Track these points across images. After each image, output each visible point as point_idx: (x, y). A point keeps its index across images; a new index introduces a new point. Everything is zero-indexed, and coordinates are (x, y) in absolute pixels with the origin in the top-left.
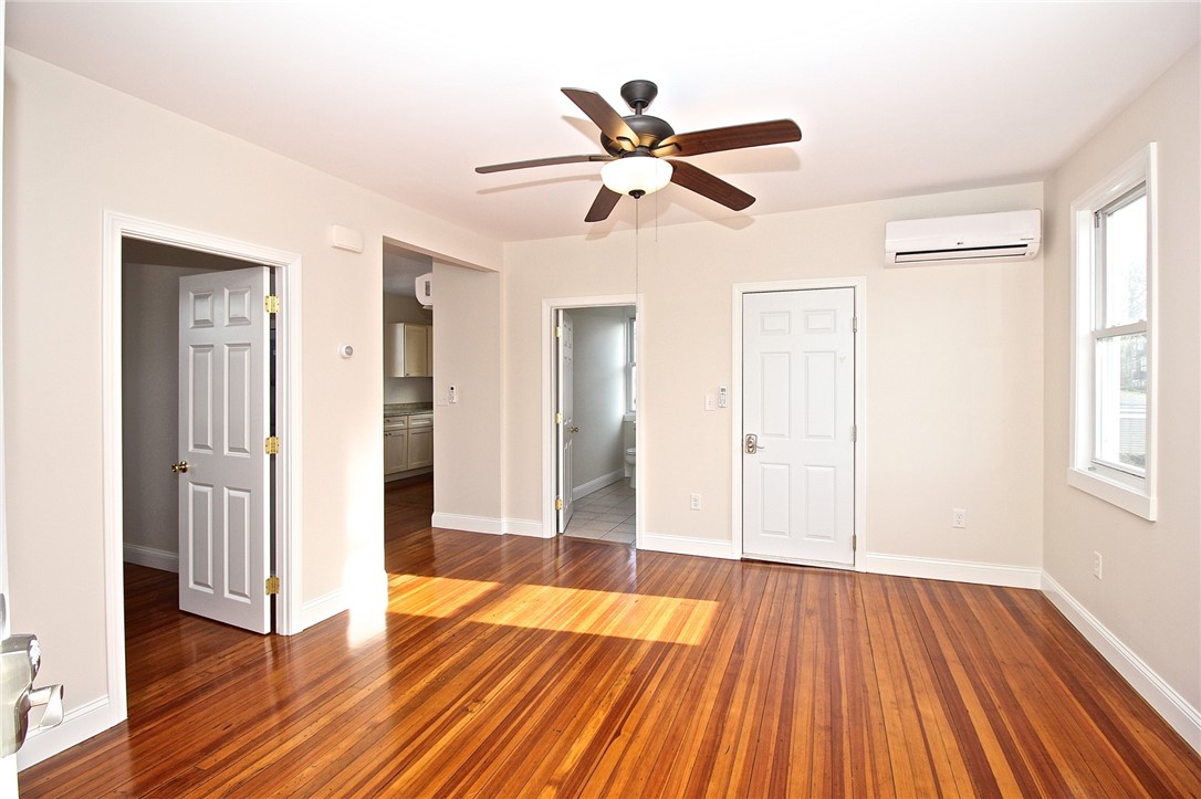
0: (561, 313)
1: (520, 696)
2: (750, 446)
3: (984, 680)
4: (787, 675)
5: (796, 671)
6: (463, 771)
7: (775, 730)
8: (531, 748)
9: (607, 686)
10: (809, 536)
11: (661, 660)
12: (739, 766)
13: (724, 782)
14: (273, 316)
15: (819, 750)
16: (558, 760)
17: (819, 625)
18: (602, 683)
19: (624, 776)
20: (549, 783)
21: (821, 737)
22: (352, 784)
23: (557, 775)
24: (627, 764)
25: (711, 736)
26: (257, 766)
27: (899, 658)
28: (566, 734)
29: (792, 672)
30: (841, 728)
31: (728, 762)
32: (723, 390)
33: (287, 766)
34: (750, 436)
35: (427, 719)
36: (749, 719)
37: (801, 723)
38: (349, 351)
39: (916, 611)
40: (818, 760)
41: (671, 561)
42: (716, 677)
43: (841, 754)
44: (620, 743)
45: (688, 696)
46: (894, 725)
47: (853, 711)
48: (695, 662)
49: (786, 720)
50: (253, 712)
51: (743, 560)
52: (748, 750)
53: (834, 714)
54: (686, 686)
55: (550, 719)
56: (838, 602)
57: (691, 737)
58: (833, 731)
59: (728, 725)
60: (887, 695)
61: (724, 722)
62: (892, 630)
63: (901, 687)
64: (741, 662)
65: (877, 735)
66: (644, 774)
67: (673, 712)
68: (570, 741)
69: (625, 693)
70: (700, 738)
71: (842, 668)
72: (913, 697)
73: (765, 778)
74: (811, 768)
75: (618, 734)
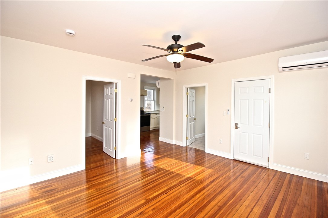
0: (188, 89)
1: (152, 180)
2: (236, 127)
3: (285, 207)
4: (220, 191)
5: (223, 191)
6: (131, 192)
7: (205, 203)
8: (146, 192)
9: (172, 183)
10: (254, 155)
11: (189, 180)
12: (189, 208)
13: (182, 210)
14: (116, 93)
15: (212, 211)
16: (150, 195)
17: (242, 181)
18: (171, 182)
19: (161, 202)
20: (145, 199)
21: (216, 208)
22: (111, 189)
23: (147, 198)
24: (163, 200)
25: (187, 200)
26: (99, 182)
27: (260, 195)
28: (155, 190)
29: (223, 190)
30: (224, 208)
31: (186, 207)
32: (228, 110)
33: (103, 183)
34: (236, 124)
35: (131, 180)
36: (200, 198)
37: (213, 203)
38: (132, 100)
39: (280, 184)
40: (210, 213)
41: (212, 156)
42: (200, 187)
43: (219, 213)
44: (165, 195)
45: (189, 190)
46: (241, 211)
47: (231, 205)
48: (197, 182)
49: (210, 202)
50: (103, 172)
51: (233, 160)
52: (194, 205)
53: (225, 204)
54: (190, 187)
55: (154, 187)
56: (255, 176)
57: (182, 199)
58: (220, 208)
59: (193, 199)
60: (246, 203)
61: (193, 197)
62: (266, 187)
63: (253, 202)
64: (210, 185)
65: (233, 212)
66: (165, 203)
67: (182, 192)
68: (155, 192)
69: (174, 185)
70: (184, 199)
71: (238, 194)
72: (254, 206)
73: (193, 212)
74: (206, 214)
75: (166, 193)
